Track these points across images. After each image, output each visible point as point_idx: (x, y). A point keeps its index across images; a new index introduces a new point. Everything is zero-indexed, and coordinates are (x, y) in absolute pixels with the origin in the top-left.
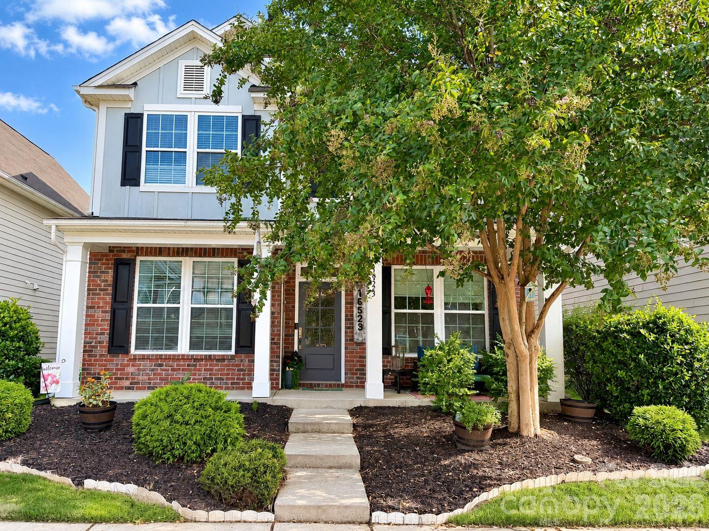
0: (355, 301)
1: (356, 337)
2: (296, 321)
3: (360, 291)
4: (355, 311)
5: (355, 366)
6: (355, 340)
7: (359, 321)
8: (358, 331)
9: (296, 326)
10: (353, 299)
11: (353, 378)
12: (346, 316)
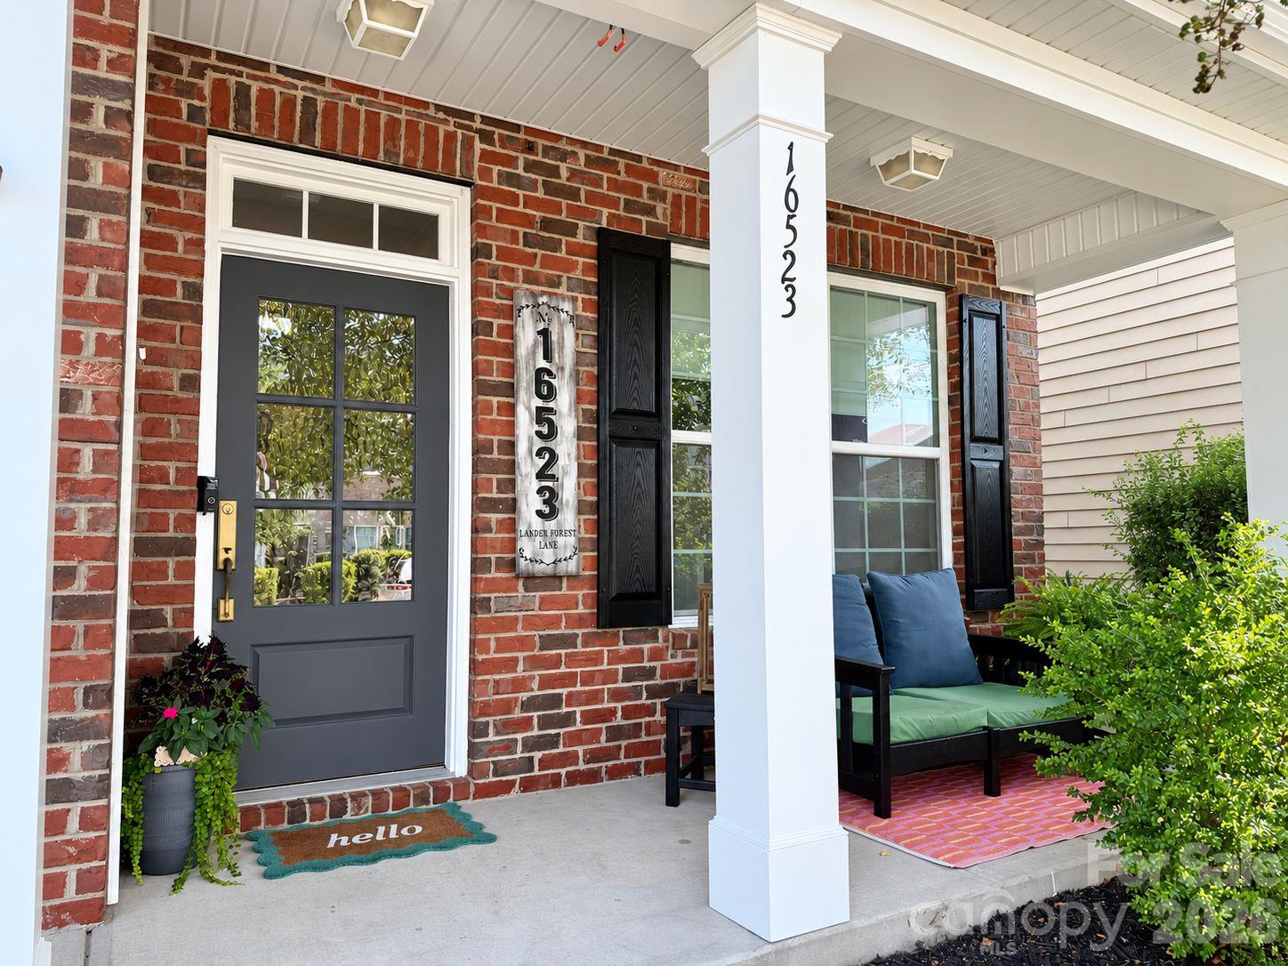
0: (525, 379)
1: (527, 547)
2: (207, 466)
3: (545, 333)
4: (525, 426)
5: (519, 685)
6: (522, 564)
7: (541, 475)
8: (537, 523)
9: (205, 496)
10: (511, 370)
11: (509, 747)
12: (478, 448)
